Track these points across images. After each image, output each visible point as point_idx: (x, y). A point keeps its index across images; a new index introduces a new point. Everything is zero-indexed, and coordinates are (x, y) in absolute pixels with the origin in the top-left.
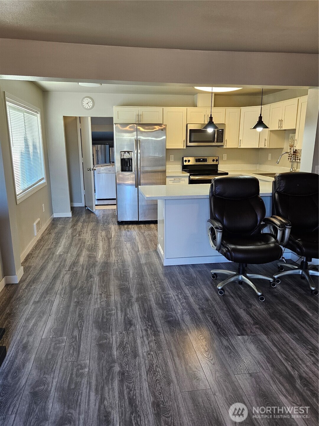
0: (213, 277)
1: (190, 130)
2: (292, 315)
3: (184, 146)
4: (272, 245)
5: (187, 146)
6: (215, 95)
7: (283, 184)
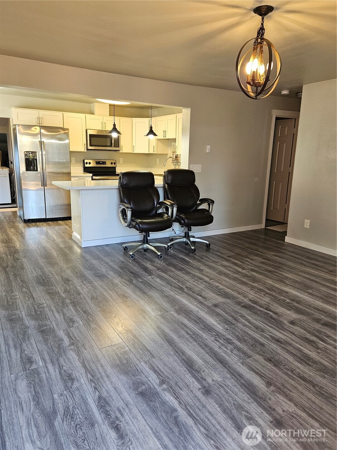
0: (125, 249)
1: (90, 135)
2: (181, 263)
3: (85, 149)
4: (166, 218)
5: (87, 149)
6: (109, 105)
7: (170, 177)
